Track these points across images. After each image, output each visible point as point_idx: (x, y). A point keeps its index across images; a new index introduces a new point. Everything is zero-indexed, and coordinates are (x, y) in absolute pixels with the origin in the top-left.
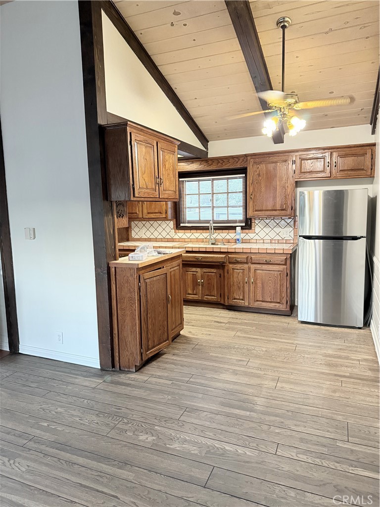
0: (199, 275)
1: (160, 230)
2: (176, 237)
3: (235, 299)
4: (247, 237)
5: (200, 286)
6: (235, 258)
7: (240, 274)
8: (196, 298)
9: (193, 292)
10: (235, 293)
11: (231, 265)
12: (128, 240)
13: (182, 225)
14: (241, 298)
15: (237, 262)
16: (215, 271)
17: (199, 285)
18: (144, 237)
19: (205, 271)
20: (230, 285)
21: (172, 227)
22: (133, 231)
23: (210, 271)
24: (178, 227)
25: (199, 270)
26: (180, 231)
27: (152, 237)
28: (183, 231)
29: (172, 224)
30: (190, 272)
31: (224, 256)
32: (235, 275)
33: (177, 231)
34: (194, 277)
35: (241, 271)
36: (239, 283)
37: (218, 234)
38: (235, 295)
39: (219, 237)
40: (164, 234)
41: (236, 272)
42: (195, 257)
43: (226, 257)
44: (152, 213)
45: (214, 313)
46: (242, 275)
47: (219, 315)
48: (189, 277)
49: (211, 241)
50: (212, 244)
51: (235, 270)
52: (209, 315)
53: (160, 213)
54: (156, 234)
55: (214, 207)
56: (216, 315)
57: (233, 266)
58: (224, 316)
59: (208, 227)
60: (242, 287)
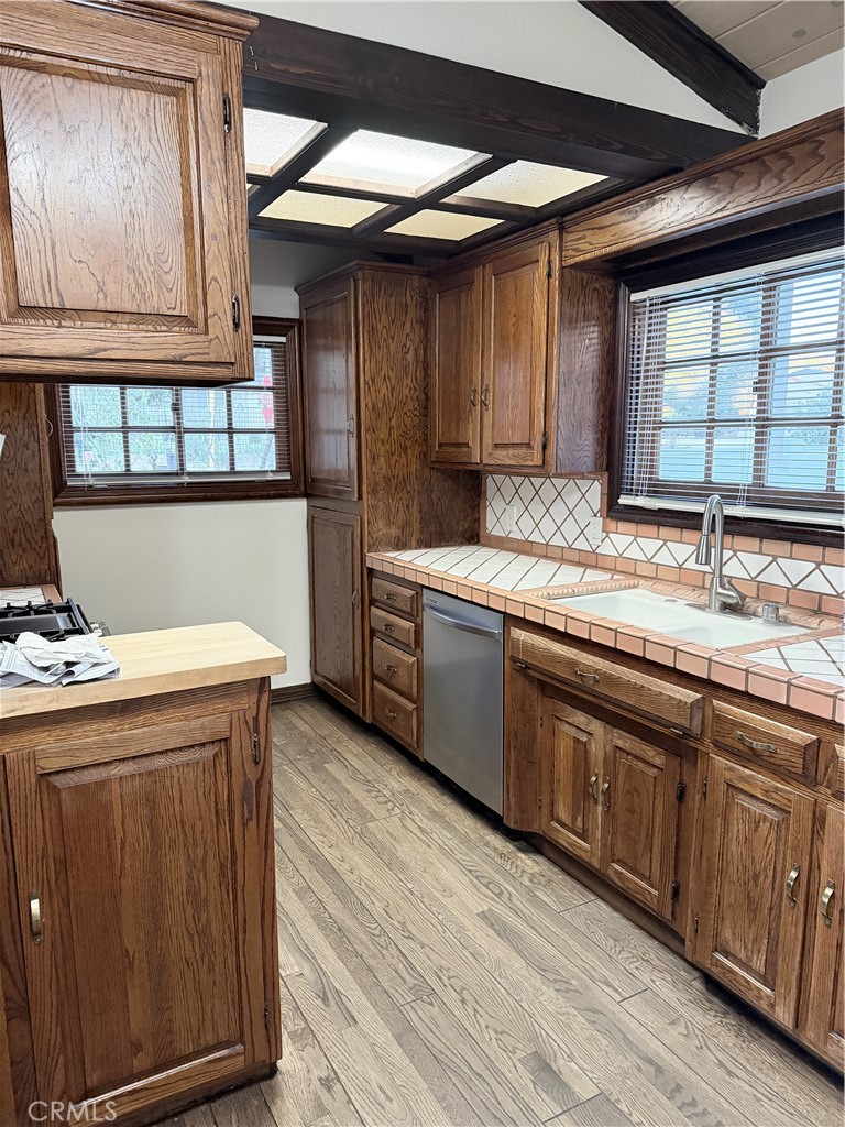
0: (597, 750)
1: (559, 510)
2: (607, 549)
3: (727, 954)
5: (600, 808)
6: (743, 726)
7: (764, 827)
8: (582, 854)
9: (574, 820)
10: (728, 922)
11: (720, 761)
12: (472, 535)
13: (623, 500)
14: (759, 964)
15: (751, 757)
16: (658, 761)
17: (596, 803)
18: (516, 535)
19: (620, 743)
20: (710, 869)
21: (596, 508)
22: (489, 509)
23: (637, 752)
24: (614, 511)
25: (596, 727)
26: (622, 526)
27: (536, 538)
28: (631, 527)
29: (595, 491)
30: (566, 727)
31: (689, 695)
32: (738, 828)
33: (612, 525)
34: (581, 749)
35: (772, 814)
36: (756, 877)
37: (771, 559)
38: (727, 933)
39: (774, 576)
40: (570, 530)
41: (744, 809)
42: (572, 664)
43: (703, 709)
44: (506, 446)
45: (607, 974)
46: (772, 837)
47: (616, 1009)
48: (564, 748)
49: (720, 590)
50: (728, 608)
51: (741, 796)
52: (574, 978)
53: (529, 446)
54: (547, 527)
55: (768, 419)
56: (604, 997)
57: (731, 769)
58: (634, 1025)
59: (728, 520)
60: (768, 905)
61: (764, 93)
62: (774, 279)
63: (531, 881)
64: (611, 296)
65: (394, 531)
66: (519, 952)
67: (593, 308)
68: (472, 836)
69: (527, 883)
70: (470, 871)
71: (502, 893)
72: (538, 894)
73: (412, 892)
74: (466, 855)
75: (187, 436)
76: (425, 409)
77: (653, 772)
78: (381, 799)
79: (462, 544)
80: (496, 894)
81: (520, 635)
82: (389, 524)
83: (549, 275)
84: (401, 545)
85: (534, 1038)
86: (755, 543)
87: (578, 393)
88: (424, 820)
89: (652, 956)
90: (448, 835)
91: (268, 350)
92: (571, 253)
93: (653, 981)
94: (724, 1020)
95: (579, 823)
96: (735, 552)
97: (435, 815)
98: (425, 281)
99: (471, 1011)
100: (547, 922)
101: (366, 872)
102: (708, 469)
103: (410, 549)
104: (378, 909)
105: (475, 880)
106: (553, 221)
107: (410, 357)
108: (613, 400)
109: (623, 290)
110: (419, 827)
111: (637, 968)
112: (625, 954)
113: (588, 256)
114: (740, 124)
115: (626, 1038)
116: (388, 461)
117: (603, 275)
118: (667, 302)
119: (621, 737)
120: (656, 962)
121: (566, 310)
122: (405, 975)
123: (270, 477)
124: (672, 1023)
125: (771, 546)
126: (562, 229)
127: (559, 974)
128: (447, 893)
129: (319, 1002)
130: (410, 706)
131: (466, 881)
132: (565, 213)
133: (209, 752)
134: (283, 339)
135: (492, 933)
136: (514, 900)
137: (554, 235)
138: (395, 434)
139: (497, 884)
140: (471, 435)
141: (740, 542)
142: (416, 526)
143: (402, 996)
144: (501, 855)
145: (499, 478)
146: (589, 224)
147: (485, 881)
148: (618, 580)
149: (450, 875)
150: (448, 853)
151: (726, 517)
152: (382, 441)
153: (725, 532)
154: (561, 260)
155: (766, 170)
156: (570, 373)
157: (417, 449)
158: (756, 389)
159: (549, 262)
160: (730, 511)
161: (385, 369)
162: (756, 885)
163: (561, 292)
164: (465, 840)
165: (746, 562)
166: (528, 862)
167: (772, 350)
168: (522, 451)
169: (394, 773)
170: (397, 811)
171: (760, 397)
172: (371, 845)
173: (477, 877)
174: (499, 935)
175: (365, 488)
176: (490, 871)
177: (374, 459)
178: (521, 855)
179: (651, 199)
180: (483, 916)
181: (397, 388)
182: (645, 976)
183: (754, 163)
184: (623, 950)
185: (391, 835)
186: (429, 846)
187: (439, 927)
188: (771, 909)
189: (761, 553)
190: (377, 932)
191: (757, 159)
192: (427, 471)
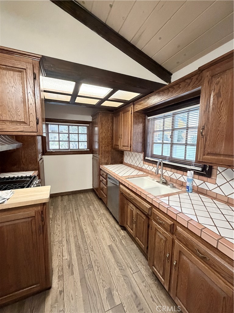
0: (134, 213)
1: (136, 159)
2: (144, 167)
3: (155, 267)
4: (203, 186)
5: (134, 225)
6: (159, 216)
7: (162, 241)
8: (132, 234)
10: (155, 260)
12: (121, 162)
13: (146, 158)
14: (161, 273)
15: (160, 224)
16: (144, 218)
18: (129, 163)
19: (138, 212)
21: (142, 159)
22: (125, 158)
23: (141, 215)
24: (145, 160)
25: (134, 208)
27: (132, 164)
28: (148, 163)
29: (142, 155)
30: (129, 206)
31: (148, 206)
32: (157, 239)
33: (145, 162)
34: (132, 211)
35: (164, 238)
36: (161, 252)
37: (173, 173)
38: (155, 263)
39: (173, 177)
40: (138, 163)
41: (159, 235)
42: (129, 194)
43: (151, 210)
44: (125, 146)
45: (132, 266)
46: (164, 244)
47: (131, 276)
48: (129, 211)
49: (162, 179)
50: (163, 183)
51: (158, 232)
52: (124, 266)
53: (128, 146)
54: (134, 162)
55: (173, 143)
56: (129, 272)
57: (156, 225)
58: (134, 282)
59: (164, 164)
60: (163, 260)
61: (172, 76)
62: (174, 114)
63: (122, 237)
64: (144, 118)
65: (106, 161)
66: (114, 257)
67: (141, 120)
68: (113, 225)
69: (121, 238)
70: (110, 234)
71: (115, 240)
72: (122, 241)
73: (97, 238)
74: (111, 230)
75: (70, 142)
76: (112, 139)
77: (143, 220)
78: (98, 215)
79: (119, 164)
80: (114, 241)
81: (121, 186)
82: (104, 160)
83: (131, 114)
84: (107, 164)
85: (110, 283)
86: (170, 169)
87: (137, 137)
88: (105, 220)
89: (143, 261)
90: (108, 225)
91: (86, 127)
92: (135, 109)
93: (141, 268)
94: (155, 282)
95: (131, 227)
96: (166, 171)
97: (107, 220)
98: (113, 114)
99: (99, 273)
100: (122, 249)
101: (89, 233)
102: (162, 153)
103: (109, 165)
104: (88, 242)
105: (110, 236)
106: (132, 103)
107: (109, 128)
108: (145, 138)
109: (147, 117)
110: (103, 222)
111: (138, 264)
112: (137, 260)
113: (138, 110)
114: (167, 83)
115: (131, 286)
116: (105, 148)
117: (143, 114)
118: (154, 119)
119: (138, 211)
120: (143, 263)
121: (135, 120)
122: (88, 261)
123: (85, 150)
124: (143, 282)
125: (173, 170)
126: (134, 105)
127: (121, 265)
128: (104, 239)
129: (68, 267)
130: (106, 196)
131: (108, 236)
132: (134, 101)
133: (30, 219)
134: (89, 125)
135: (110, 251)
136: (117, 243)
137: (132, 106)
138: (106, 143)
139: (115, 238)
140: (119, 144)
141: (167, 169)
142: (110, 160)
143: (86, 267)
144: (118, 230)
145: (126, 152)
146: (138, 104)
147: (112, 237)
148: (145, 174)
149: (106, 235)
150: (107, 229)
151: (163, 163)
152: (104, 144)
153: (163, 166)
154: (134, 110)
155: (169, 91)
156: (136, 132)
157: (111, 146)
158: (170, 137)
159: (131, 111)
160: (164, 162)
161: (104, 131)
162: (161, 254)
163: (134, 117)
164: (112, 226)
165: (168, 173)
166: (123, 232)
167: (174, 129)
168: (127, 147)
169: (102, 209)
170: (100, 218)
171: (171, 139)
172: (92, 226)
173: (111, 236)
174: (111, 252)
175: (100, 153)
176: (114, 234)
177: (102, 148)
178: (122, 231)
179: (148, 98)
180: (109, 246)
181: (107, 134)
182: (140, 267)
183: (167, 90)
184: (136, 258)
185: (97, 223)
186: (104, 227)
187: (99, 249)
188: (164, 261)
189: (171, 171)
190: (86, 249)
191: (167, 89)
192: (112, 150)
